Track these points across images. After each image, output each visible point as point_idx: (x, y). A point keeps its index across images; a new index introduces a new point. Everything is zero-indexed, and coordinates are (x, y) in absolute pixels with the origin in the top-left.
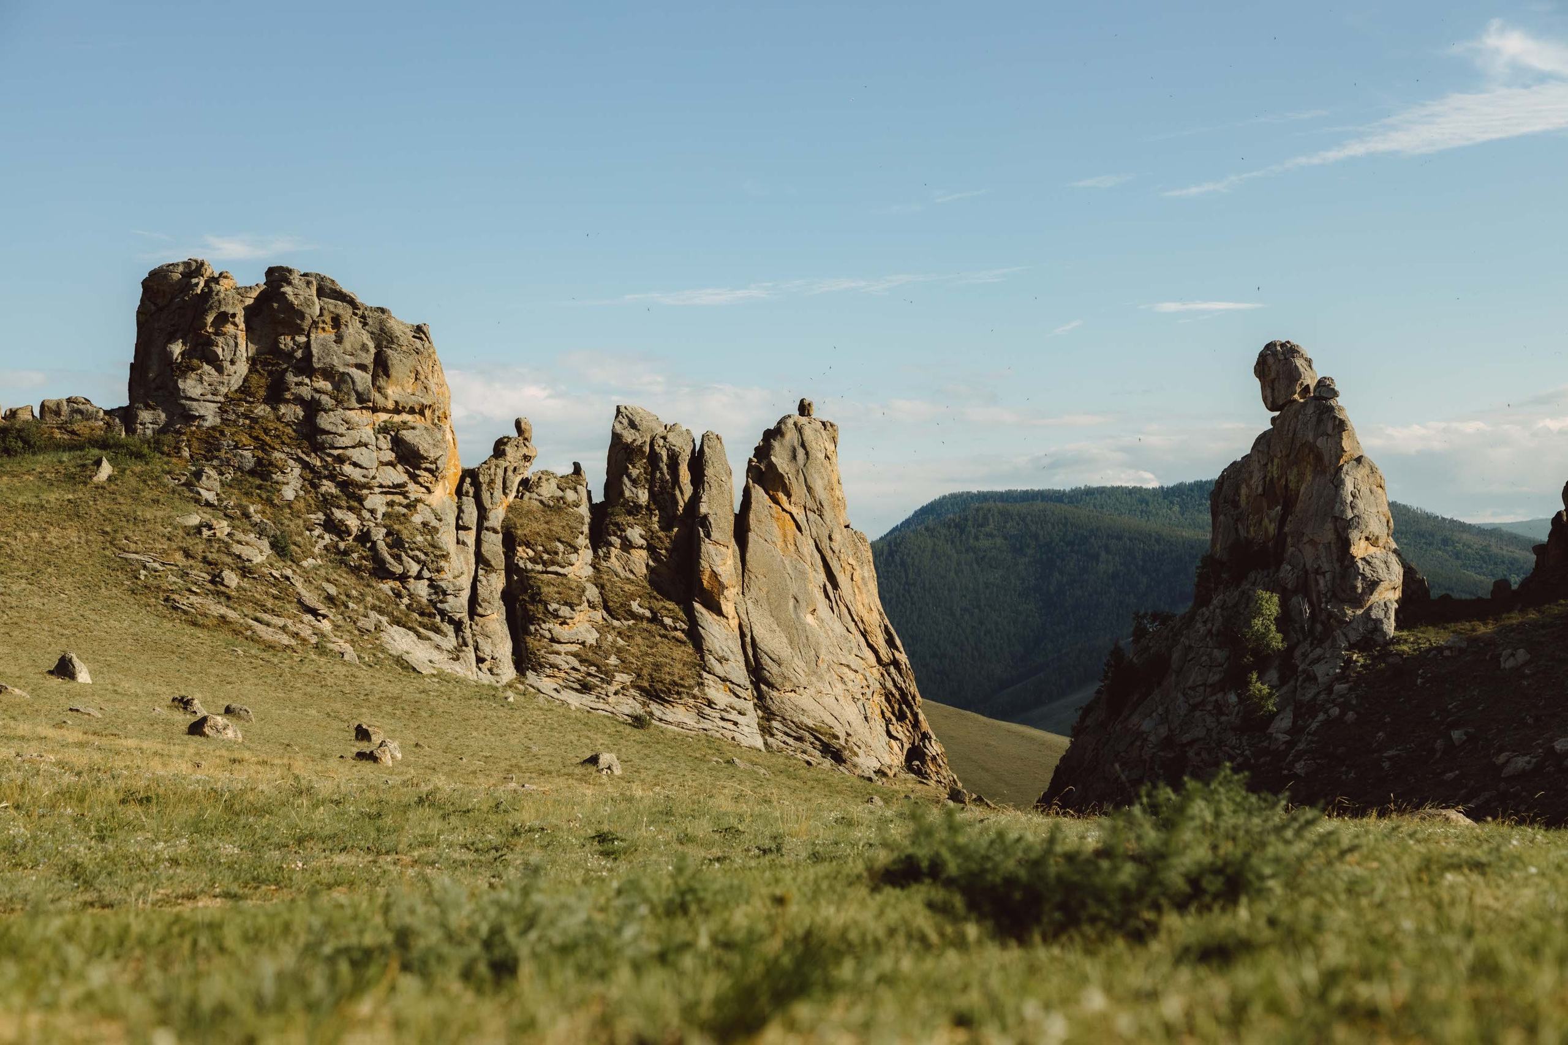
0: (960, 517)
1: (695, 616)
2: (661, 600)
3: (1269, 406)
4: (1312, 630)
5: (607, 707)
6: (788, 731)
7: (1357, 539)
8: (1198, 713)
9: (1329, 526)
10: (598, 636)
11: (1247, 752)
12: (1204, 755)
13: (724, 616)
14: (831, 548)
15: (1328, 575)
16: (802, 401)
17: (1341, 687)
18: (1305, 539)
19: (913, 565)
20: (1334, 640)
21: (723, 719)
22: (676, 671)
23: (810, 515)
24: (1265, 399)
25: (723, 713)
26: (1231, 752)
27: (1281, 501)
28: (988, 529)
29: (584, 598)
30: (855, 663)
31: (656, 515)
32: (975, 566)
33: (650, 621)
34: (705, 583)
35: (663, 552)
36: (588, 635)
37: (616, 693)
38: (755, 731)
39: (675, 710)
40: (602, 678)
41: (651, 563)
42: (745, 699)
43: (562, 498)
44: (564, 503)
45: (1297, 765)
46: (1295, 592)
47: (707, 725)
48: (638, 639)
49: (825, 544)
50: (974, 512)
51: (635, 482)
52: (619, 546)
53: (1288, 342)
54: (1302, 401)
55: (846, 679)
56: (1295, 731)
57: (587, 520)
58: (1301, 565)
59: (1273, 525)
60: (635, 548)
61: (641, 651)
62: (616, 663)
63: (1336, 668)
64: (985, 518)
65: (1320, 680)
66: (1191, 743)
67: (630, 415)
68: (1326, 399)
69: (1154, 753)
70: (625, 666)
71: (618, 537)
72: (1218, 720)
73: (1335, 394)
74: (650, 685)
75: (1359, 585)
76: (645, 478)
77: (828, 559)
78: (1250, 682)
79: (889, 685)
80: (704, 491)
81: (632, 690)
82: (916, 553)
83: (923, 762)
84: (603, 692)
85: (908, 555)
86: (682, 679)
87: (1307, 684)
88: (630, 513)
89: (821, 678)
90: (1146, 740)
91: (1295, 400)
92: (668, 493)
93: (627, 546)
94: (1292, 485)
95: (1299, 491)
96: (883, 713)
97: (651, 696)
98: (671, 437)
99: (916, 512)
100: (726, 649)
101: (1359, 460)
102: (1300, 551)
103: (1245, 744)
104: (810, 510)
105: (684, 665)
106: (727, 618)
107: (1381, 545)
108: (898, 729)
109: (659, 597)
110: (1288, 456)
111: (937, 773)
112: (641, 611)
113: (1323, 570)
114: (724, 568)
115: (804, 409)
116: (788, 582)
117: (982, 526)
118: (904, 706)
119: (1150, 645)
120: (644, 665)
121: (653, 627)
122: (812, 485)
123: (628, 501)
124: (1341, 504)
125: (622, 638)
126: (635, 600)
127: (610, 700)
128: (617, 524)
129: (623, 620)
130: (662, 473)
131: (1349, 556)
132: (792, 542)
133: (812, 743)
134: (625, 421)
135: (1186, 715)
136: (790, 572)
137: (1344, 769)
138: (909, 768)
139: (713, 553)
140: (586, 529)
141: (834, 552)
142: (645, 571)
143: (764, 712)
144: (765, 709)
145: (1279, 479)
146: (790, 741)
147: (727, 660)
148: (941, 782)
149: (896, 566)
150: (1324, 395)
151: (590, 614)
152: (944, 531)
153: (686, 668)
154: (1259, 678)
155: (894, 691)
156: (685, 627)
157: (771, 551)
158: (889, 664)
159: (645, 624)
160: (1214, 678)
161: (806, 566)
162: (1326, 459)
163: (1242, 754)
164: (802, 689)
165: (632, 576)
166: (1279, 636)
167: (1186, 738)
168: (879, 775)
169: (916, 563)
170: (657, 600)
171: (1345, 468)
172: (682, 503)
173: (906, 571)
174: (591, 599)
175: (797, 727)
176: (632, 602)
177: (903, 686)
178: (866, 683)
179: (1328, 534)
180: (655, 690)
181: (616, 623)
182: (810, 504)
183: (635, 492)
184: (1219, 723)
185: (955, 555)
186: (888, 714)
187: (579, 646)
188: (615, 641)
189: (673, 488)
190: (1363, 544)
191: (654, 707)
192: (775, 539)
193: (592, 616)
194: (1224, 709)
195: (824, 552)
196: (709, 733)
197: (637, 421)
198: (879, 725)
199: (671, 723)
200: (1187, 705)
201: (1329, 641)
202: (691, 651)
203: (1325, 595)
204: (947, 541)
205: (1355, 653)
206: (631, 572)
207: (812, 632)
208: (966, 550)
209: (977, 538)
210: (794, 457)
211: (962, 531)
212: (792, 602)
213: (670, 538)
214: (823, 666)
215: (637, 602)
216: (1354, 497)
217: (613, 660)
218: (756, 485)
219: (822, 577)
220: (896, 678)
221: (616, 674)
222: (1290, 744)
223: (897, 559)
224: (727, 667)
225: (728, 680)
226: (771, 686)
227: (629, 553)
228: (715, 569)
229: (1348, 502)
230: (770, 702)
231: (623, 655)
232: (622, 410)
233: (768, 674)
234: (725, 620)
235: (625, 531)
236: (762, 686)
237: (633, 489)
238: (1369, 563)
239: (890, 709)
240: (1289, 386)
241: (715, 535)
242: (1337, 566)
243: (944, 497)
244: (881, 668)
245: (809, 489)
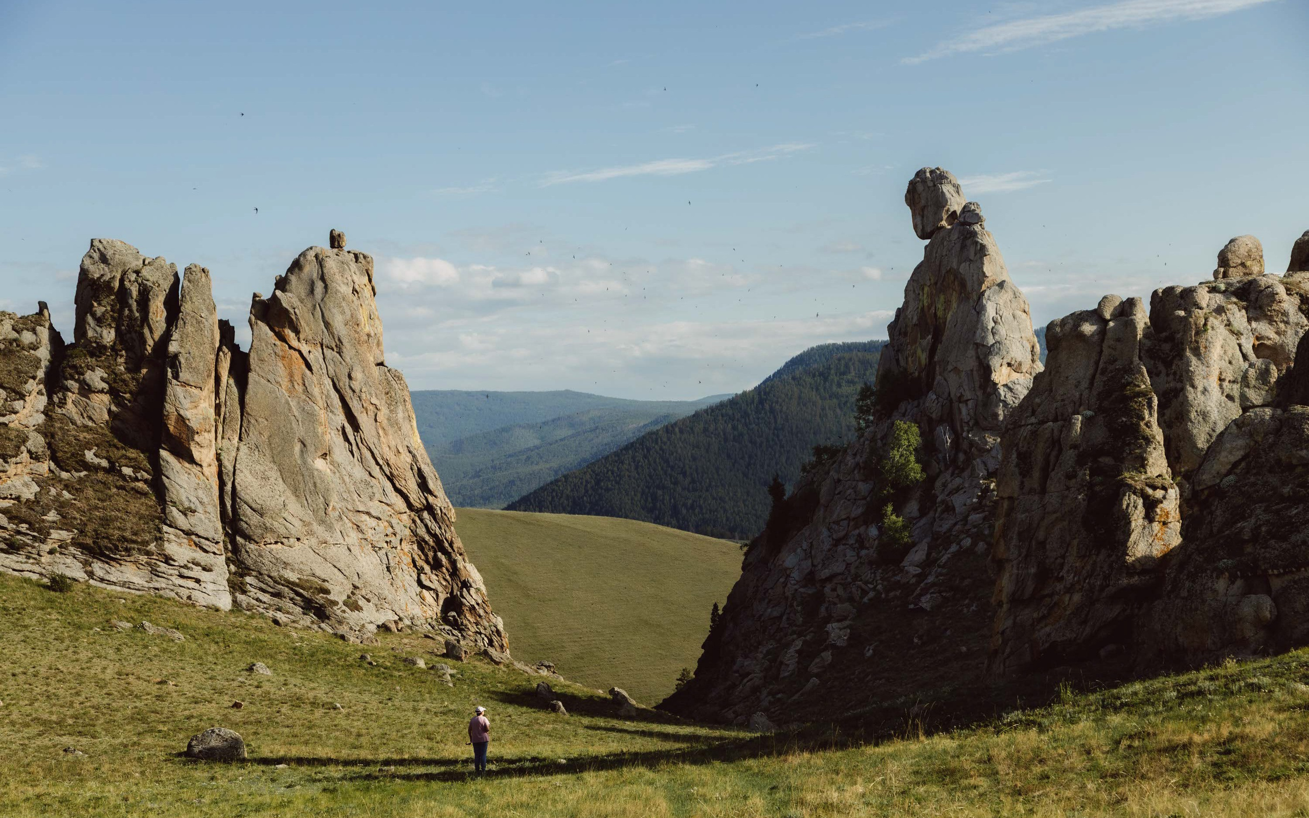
0: (824, 366)
1: (160, 465)
2: (123, 448)
3: (919, 234)
4: (954, 460)
5: (37, 568)
6: (264, 586)
7: (998, 365)
8: (840, 548)
9: (971, 353)
10: (38, 489)
11: (879, 587)
12: (840, 591)
13: (197, 464)
14: (351, 388)
15: (970, 403)
16: (331, 232)
17: (975, 517)
18: (950, 367)
19: (781, 412)
20: (973, 470)
21: (181, 576)
22: (129, 525)
23: (328, 352)
24: (915, 227)
25: (183, 570)
26: (864, 586)
27: (932, 330)
28: (849, 377)
29: (23, 448)
30: (375, 508)
31: (122, 356)
32: (838, 410)
33: (106, 471)
34: (171, 428)
35: (127, 396)
36: (25, 490)
37: (51, 552)
38: (222, 588)
39: (123, 568)
40: (34, 536)
41: (114, 408)
42: (214, 553)
43: (15, 340)
44: (18, 346)
45: (923, 599)
46: (941, 421)
47: (161, 583)
48: (90, 492)
49: (344, 382)
50: (836, 362)
51: (99, 321)
52: (76, 391)
53: (938, 169)
54: (949, 227)
55: (363, 527)
56: (928, 563)
57: (44, 363)
58: (946, 394)
59: (925, 354)
60: (94, 392)
61: (88, 505)
62: (55, 519)
63: (973, 498)
64: (847, 366)
65: (957, 510)
66: (829, 579)
67: (102, 249)
68: (970, 224)
69: (796, 590)
70: (65, 523)
71: (76, 381)
72: (858, 554)
73: (978, 219)
74: (94, 542)
75: (1001, 412)
76: (112, 316)
77: (348, 399)
78: (885, 514)
79: (422, 531)
80: (176, 328)
81: (72, 549)
82: (784, 401)
83: (460, 613)
84: (34, 551)
85: (777, 402)
86: (135, 534)
87: (945, 515)
88: (92, 355)
89: (330, 528)
90: (789, 576)
91: (942, 227)
92: (136, 332)
93: (86, 390)
94: (940, 314)
95: (946, 319)
96: (414, 561)
97: (95, 554)
98: (145, 272)
99: (786, 363)
100: (193, 499)
101: (1001, 285)
102: (945, 380)
103: (878, 578)
104: (327, 347)
105: (140, 519)
106: (201, 466)
107: (1024, 371)
108: (432, 579)
109: (120, 444)
110: (936, 284)
111: (477, 624)
112: (96, 461)
113: (965, 398)
114: (194, 411)
115: (335, 241)
116: (294, 425)
117: (844, 373)
118: (439, 554)
119: (815, 479)
120: (90, 520)
121: (110, 478)
122: (331, 321)
123: (91, 342)
124: (983, 330)
125: (69, 492)
126: (90, 449)
127: (43, 560)
128: (74, 367)
129: (73, 472)
130: (131, 310)
131: (991, 383)
132: (300, 382)
133: (291, 599)
134: (96, 256)
135: (829, 550)
136: (296, 414)
137: (967, 601)
138: (445, 620)
139: (181, 395)
140: (41, 374)
141: (354, 391)
142: (106, 417)
143: (238, 567)
144: (239, 563)
145: (929, 308)
146: (266, 598)
147: (194, 511)
148: (480, 633)
149: (766, 413)
150: (969, 220)
151: (32, 466)
152: (809, 380)
153: (142, 522)
154: (894, 511)
155: (427, 538)
156: (146, 476)
157: (274, 392)
158: (422, 510)
159: (101, 475)
160: (857, 511)
161: (316, 408)
162: (969, 284)
163: (874, 589)
164: (292, 540)
165: (90, 424)
166: (918, 467)
167: (825, 573)
168: (382, 629)
169: (785, 408)
170: (118, 449)
171: (986, 295)
172: (150, 342)
173: (775, 417)
174: (33, 450)
175: (275, 582)
176: (86, 452)
177: (438, 531)
178: (392, 531)
179: (969, 362)
180: (100, 548)
181: (64, 475)
182: (327, 340)
183: (99, 332)
184: (859, 557)
185: (820, 401)
186: (420, 563)
187: (12, 501)
188: (59, 495)
189: (142, 327)
190: (1005, 370)
191: (98, 568)
192: (279, 379)
193: (35, 468)
194: (866, 542)
195: (343, 392)
196: (161, 592)
197: (109, 253)
198: (408, 577)
199: (114, 583)
200: (831, 539)
201: (969, 470)
202: (152, 503)
203: (968, 423)
204: (812, 388)
205: (992, 482)
206: (90, 418)
207: (321, 478)
208: (830, 397)
209: (839, 385)
210: (312, 291)
211: (826, 379)
212: (297, 447)
213: (137, 380)
214: (333, 515)
215: (93, 451)
216: (995, 322)
217: (52, 516)
218: (259, 322)
219: (340, 418)
220: (429, 524)
221: (52, 531)
222: (921, 577)
223: (767, 407)
224: (193, 519)
225: (193, 534)
226: (248, 538)
227: (89, 399)
228: (182, 412)
229: (990, 328)
230: (246, 556)
231: (66, 510)
232: (96, 243)
233: (245, 526)
234: (199, 468)
235: (83, 374)
236: (238, 538)
237: (98, 329)
238: (1010, 389)
239: (423, 557)
240: (936, 214)
241: (184, 375)
242: (979, 393)
243: (812, 349)
244: (413, 514)
245: (327, 325)
